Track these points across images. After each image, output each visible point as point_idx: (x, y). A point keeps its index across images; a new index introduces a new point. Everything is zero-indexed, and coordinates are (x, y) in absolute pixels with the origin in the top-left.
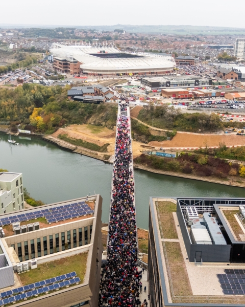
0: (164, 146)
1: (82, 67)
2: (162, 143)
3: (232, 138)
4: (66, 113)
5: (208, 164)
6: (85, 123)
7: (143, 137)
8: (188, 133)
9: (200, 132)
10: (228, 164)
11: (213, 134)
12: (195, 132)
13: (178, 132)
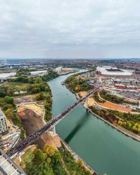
0: (100, 105)
1: (101, 73)
2: (100, 104)
3: (123, 108)
4: (83, 88)
5: (109, 115)
6: (87, 91)
7: (96, 100)
8: (110, 102)
9: (113, 103)
10: (115, 118)
11: (117, 105)
12: (112, 102)
13: (106, 101)
